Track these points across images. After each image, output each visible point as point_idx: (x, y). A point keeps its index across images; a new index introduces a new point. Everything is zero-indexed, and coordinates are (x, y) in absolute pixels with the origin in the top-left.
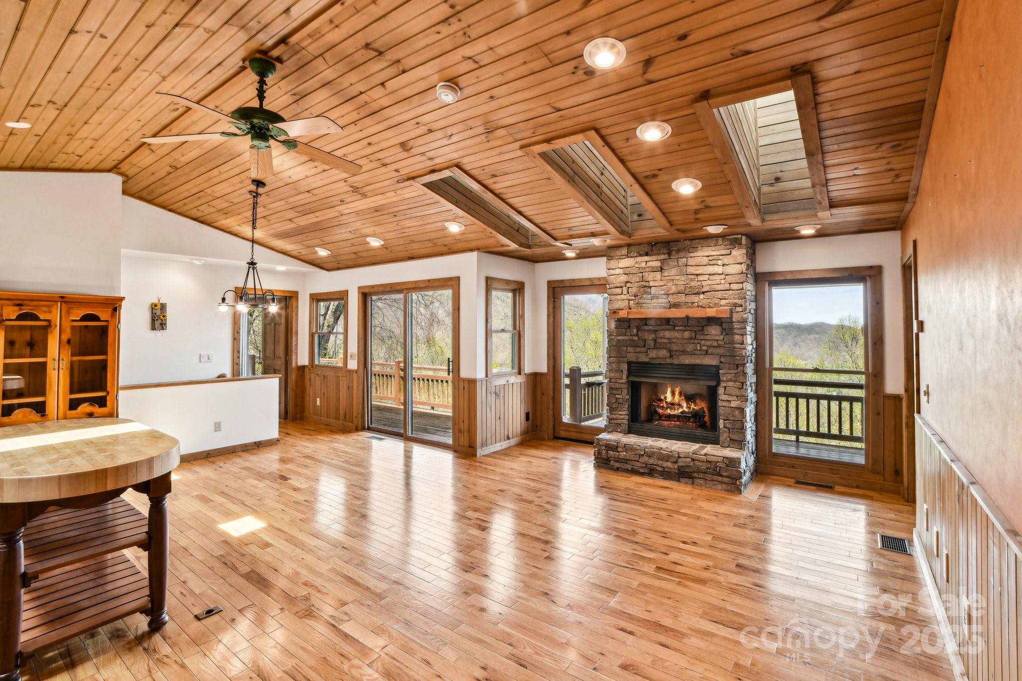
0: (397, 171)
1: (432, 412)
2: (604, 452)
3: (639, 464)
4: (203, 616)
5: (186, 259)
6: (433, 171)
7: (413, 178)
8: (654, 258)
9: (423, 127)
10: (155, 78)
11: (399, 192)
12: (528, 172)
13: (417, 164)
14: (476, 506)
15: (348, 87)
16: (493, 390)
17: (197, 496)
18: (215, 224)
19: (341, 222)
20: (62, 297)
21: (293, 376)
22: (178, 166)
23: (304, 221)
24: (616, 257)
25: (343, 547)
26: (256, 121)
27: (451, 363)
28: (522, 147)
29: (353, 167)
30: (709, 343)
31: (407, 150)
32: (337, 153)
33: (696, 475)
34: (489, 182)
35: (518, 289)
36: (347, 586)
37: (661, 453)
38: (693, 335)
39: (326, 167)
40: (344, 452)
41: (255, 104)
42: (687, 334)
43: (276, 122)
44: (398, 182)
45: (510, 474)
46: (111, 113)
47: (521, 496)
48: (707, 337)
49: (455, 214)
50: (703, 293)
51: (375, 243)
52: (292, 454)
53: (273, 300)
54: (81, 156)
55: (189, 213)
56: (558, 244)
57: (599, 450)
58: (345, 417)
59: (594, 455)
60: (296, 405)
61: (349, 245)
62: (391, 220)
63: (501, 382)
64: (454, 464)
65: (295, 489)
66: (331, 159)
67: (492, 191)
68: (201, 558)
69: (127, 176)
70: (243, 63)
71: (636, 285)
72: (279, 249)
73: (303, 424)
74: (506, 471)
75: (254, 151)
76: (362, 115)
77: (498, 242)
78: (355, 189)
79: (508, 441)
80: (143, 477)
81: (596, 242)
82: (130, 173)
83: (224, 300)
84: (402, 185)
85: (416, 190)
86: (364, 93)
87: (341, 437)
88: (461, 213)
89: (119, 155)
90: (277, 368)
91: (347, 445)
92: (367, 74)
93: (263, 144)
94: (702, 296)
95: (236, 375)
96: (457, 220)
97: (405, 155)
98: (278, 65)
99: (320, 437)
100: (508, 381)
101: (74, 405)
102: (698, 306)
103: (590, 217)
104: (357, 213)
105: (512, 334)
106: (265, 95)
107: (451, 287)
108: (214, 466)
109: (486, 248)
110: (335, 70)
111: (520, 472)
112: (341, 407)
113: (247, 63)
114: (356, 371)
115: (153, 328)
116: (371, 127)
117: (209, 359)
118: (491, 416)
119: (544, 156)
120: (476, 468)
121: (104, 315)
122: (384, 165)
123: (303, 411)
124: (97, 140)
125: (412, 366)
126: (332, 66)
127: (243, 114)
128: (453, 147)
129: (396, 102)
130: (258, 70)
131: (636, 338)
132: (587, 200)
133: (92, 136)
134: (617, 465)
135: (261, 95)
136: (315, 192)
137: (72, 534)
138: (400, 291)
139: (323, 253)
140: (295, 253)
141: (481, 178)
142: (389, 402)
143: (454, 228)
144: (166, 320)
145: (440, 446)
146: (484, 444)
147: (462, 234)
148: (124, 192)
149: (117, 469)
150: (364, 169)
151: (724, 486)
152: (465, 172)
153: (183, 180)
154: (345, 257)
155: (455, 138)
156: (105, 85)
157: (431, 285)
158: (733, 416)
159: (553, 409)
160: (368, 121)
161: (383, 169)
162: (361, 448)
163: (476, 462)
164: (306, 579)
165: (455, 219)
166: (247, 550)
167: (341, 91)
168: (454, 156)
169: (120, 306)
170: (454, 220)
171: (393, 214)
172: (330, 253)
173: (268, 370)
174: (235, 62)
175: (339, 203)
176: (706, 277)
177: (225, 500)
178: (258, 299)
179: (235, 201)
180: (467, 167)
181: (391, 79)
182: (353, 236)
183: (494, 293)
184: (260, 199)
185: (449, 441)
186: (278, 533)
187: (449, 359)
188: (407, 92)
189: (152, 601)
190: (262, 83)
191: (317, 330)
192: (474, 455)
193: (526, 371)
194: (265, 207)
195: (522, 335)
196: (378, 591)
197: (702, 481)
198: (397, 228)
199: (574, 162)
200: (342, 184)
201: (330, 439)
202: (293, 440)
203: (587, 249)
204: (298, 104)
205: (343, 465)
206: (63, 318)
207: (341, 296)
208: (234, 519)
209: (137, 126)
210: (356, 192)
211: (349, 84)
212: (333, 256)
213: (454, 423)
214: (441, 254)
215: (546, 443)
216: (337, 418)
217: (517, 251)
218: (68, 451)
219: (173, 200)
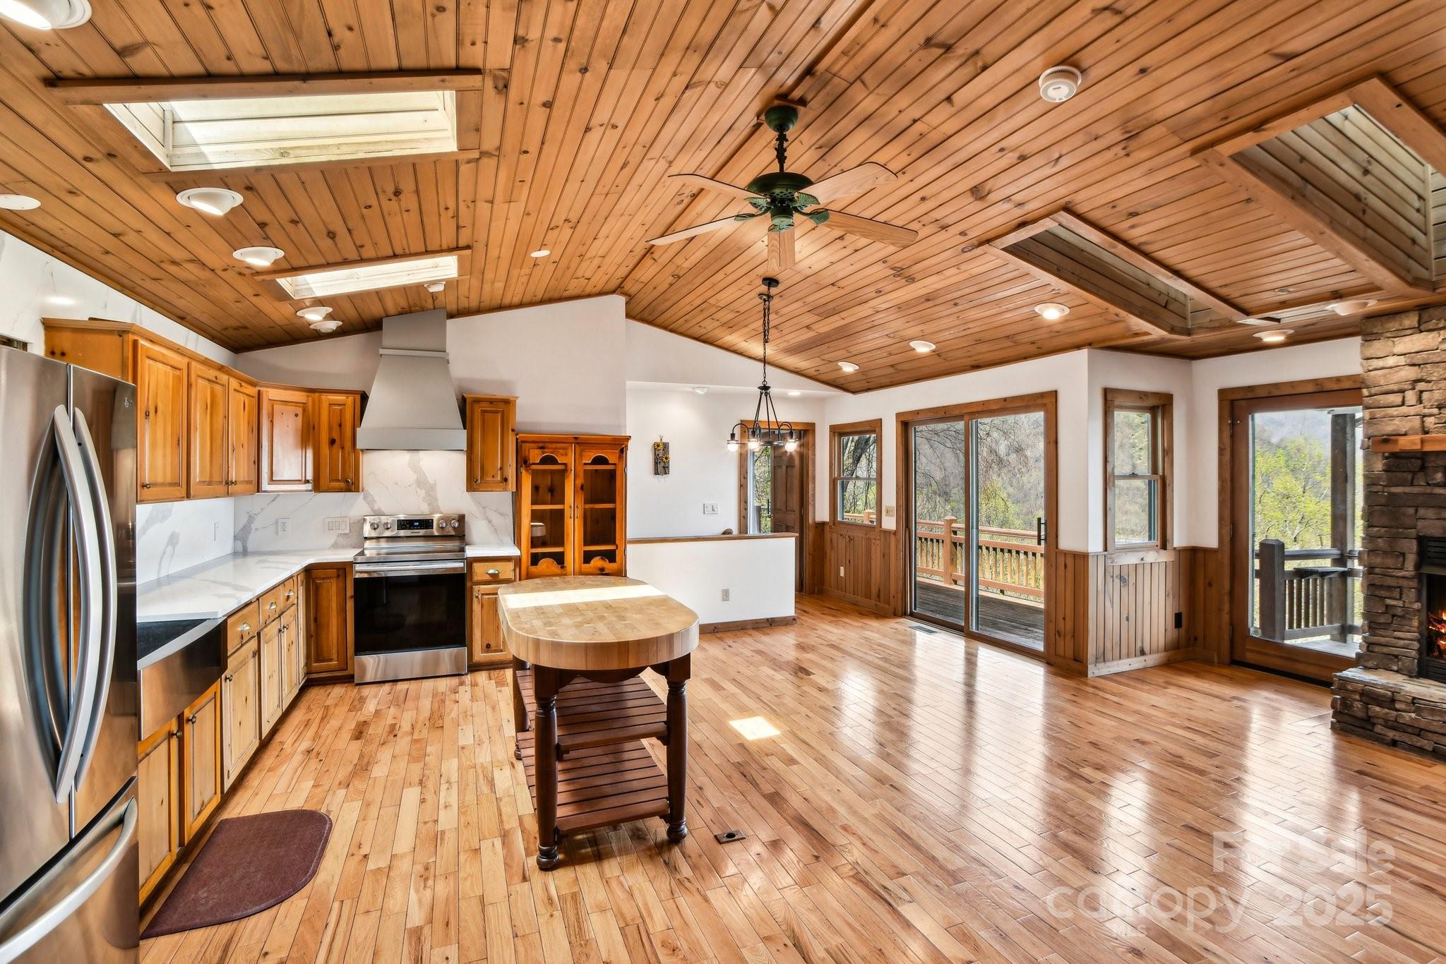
0: (963, 233)
1: (1000, 597)
4: (725, 840)
5: (688, 387)
6: (1022, 225)
7: (988, 241)
9: (1011, 154)
10: (663, 164)
11: (963, 267)
12: (1200, 197)
13: (997, 215)
14: (1098, 761)
15: (897, 116)
16: (1117, 572)
17: (707, 679)
18: (719, 343)
19: (875, 323)
20: (576, 438)
21: (810, 536)
22: (681, 274)
23: (825, 327)
24: (1387, 334)
25: (891, 785)
26: (777, 191)
27: (1043, 526)
28: (1194, 152)
29: (904, 234)
31: (982, 198)
32: (879, 218)
34: (1122, 227)
35: (1160, 406)
36: (903, 847)
39: (864, 241)
40: (880, 645)
41: (775, 168)
43: (803, 188)
44: (963, 251)
45: (1154, 716)
46: (618, 220)
47: (1180, 757)
49: (1054, 290)
51: (923, 348)
52: (812, 640)
53: (791, 434)
54: (589, 279)
55: (690, 332)
56: (1251, 321)
57: (1343, 699)
58: (879, 596)
59: (1333, 707)
60: (813, 574)
61: (885, 354)
62: (949, 312)
63: (1132, 559)
64: (1047, 684)
65: (821, 689)
66: (875, 227)
67: (1126, 243)
68: (718, 763)
69: (629, 295)
70: (758, 119)
71: (1443, 385)
72: (792, 369)
73: (822, 600)
74: (1144, 709)
75: (773, 234)
76: (915, 155)
77: (1128, 329)
78: (899, 272)
79: (1142, 658)
80: (664, 658)
81: (1342, 309)
82: (633, 291)
83: (733, 436)
84: (968, 255)
85: (994, 257)
86: (919, 119)
87: (875, 623)
88: (1063, 286)
89: (623, 271)
90: (790, 524)
91: (885, 636)
92: (926, 89)
93: (786, 221)
95: (743, 533)
96: (1056, 300)
97: (978, 205)
98: (801, 109)
99: (847, 620)
100: (1142, 559)
101: (588, 557)
103: (1338, 261)
104: (899, 307)
105: (1150, 482)
106: (786, 154)
107: (1042, 407)
108: (723, 644)
109: (1104, 340)
110: (878, 94)
111: (1173, 715)
112: (873, 581)
113: (763, 117)
114: (895, 533)
115: (657, 473)
116: (929, 170)
117: (713, 510)
118: (1113, 614)
119: (1240, 159)
120: (1086, 695)
121: (612, 458)
122: (944, 228)
123: (822, 582)
124: (604, 257)
125: (977, 528)
126: (875, 89)
127: (763, 184)
128: (1060, 178)
129: (968, 122)
130: (775, 123)
132: (1334, 229)
133: (600, 254)
134: (1392, 734)
135: (781, 157)
136: (841, 284)
137: (595, 708)
138: (959, 417)
139: (848, 368)
140: (812, 372)
141: (1105, 223)
142: (938, 578)
143: (1052, 314)
144: (668, 462)
145: (1023, 652)
146: (1102, 658)
147: (1065, 321)
148: (628, 316)
149: (639, 643)
150: (920, 237)
152: (1080, 217)
153: (685, 291)
154: (878, 373)
155: (1064, 163)
156: (614, 187)
157: (1008, 406)
159: (1231, 612)
160: (923, 164)
161: (943, 235)
162: (903, 642)
163: (1086, 684)
164: (846, 822)
165: (1054, 298)
166: (768, 762)
167: (886, 125)
168: (1062, 191)
169: (627, 446)
170: (1050, 301)
171: (952, 303)
172: (857, 367)
173: (779, 527)
174: (749, 119)
175: (874, 295)
177: (738, 691)
178: (771, 435)
179: (742, 309)
180: (1082, 209)
181: (960, 88)
182: (891, 341)
183: (1119, 416)
184: (774, 303)
185: (1040, 646)
186: (804, 746)
187: (1039, 520)
188: (988, 101)
189: (671, 805)
190: (782, 138)
191: (839, 475)
192: (1083, 673)
193: (1176, 545)
194: (777, 313)
195: (1168, 482)
196: (950, 867)
198: (958, 322)
199: (1303, 159)
200: (880, 266)
201: (860, 624)
202: (813, 622)
203: (1313, 324)
204: (824, 160)
205: (881, 663)
206: (577, 461)
207: (875, 426)
208: (750, 716)
209: (641, 231)
210: (899, 276)
211: (897, 112)
212: (862, 372)
213: (1048, 620)
214: (1025, 358)
215: (1216, 670)
216: (868, 596)
217: (1163, 340)
218: (590, 614)
219: (674, 318)
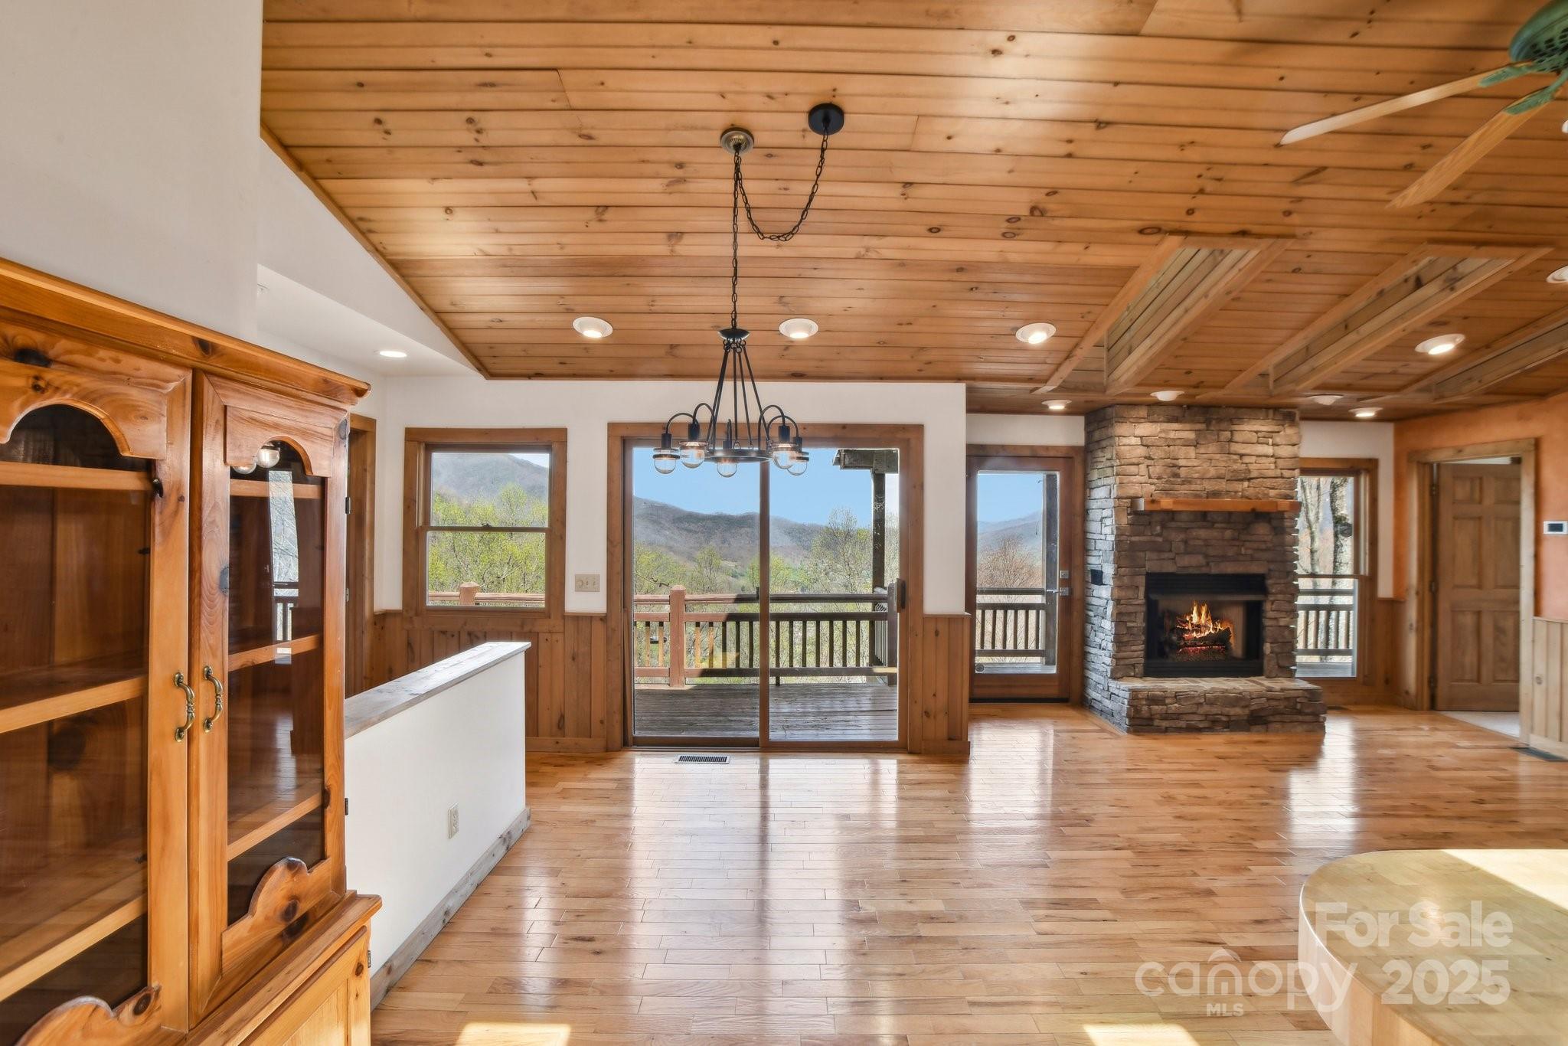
2: (1145, 708)
3: (1196, 718)
8: (1188, 426)
20: (205, 346)
21: (365, 641)
24: (1131, 420)
30: (1255, 545)
33: (1271, 718)
37: (1226, 697)
38: (1236, 534)
42: (1228, 534)
48: (1254, 538)
50: (1249, 480)
57: (1135, 706)
58: (561, 727)
71: (1161, 462)
94: (1246, 484)
102: (1242, 497)
112: (543, 703)
114: (603, 619)
131: (1160, 539)
134: (1164, 724)
151: (1305, 726)
158: (1283, 637)
176: (1254, 459)
197: (1278, 726)
207: (542, 441)
213: (912, 702)
